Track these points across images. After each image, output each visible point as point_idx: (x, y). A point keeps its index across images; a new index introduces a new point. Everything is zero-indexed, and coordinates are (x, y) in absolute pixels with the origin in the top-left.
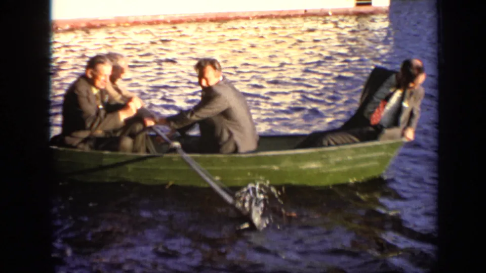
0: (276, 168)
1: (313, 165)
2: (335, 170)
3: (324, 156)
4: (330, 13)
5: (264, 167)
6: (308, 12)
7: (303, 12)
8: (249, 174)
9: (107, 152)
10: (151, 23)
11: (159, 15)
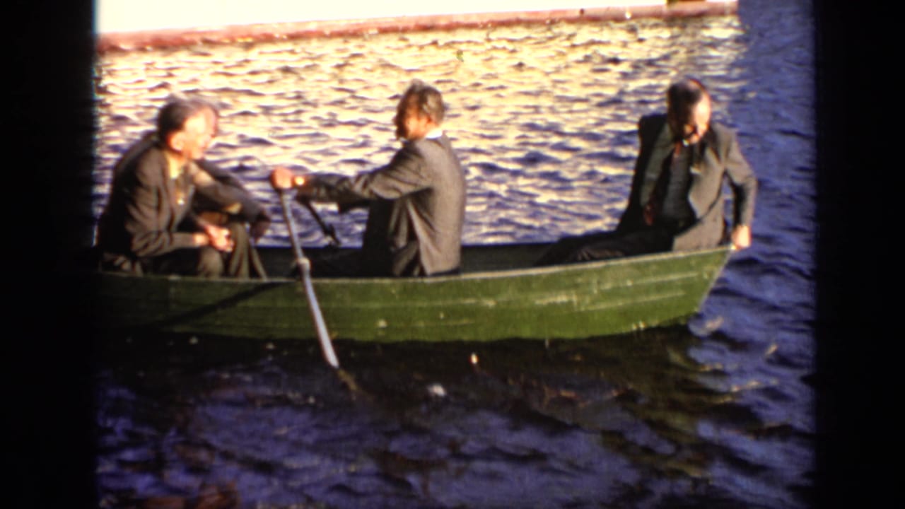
0: (490, 303)
1: (562, 298)
2: (603, 306)
3: (580, 280)
4: (628, 16)
5: (470, 301)
6: (587, 13)
7: (577, 14)
8: (442, 316)
9: (174, 278)
10: (294, 37)
11: (308, 22)
